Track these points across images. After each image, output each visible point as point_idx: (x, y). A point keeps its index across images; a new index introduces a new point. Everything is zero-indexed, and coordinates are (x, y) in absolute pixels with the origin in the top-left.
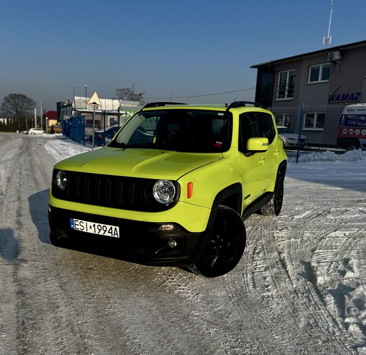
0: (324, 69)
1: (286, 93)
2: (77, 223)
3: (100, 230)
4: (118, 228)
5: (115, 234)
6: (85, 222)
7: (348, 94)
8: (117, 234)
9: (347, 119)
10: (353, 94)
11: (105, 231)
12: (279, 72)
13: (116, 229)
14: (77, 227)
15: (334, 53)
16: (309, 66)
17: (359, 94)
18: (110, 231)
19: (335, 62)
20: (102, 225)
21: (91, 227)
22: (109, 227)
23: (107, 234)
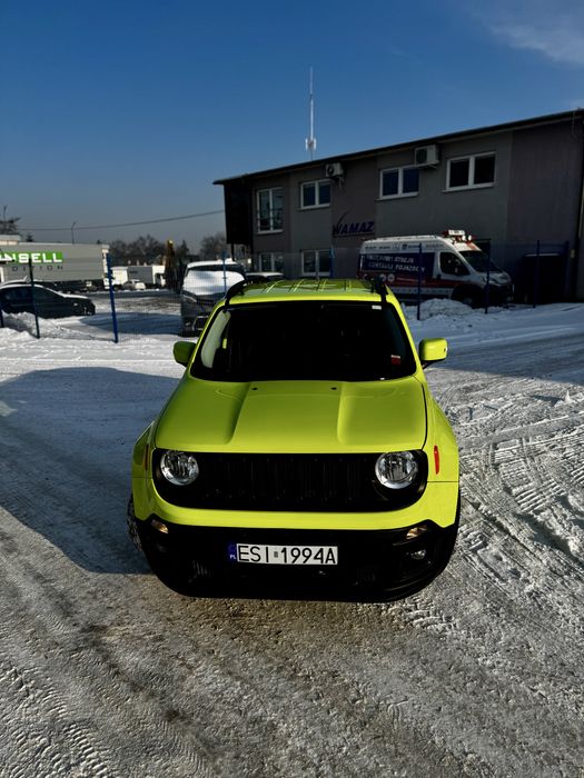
0: (321, 188)
1: (272, 223)
2: (243, 550)
3: (297, 557)
4: (335, 549)
5: (328, 559)
6: (263, 547)
7: (357, 225)
8: (333, 559)
9: (367, 261)
10: (364, 225)
11: (308, 557)
12: (256, 191)
13: (330, 551)
14: (243, 557)
15: (334, 165)
16: (300, 183)
17: (372, 223)
18: (319, 556)
19: (336, 179)
20: (301, 548)
21: (276, 554)
22: (315, 549)
23: (311, 561)
